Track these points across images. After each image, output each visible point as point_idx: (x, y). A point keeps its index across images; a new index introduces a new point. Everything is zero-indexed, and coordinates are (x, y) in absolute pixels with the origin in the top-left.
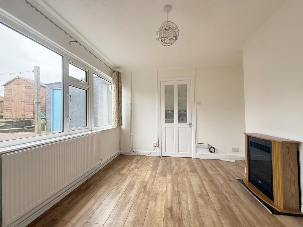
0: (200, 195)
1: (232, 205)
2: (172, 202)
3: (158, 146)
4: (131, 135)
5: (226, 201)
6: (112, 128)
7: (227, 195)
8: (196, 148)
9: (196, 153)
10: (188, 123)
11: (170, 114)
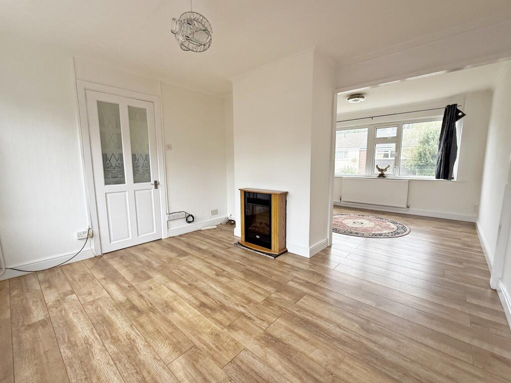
0: (217, 275)
1: (248, 267)
2: (196, 299)
3: (93, 235)
5: (242, 266)
7: (239, 262)
8: (167, 222)
9: (168, 229)
10: (152, 182)
11: (114, 165)
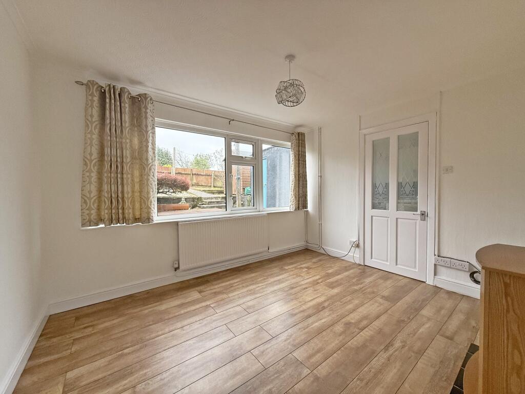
3: (358, 246)
4: (320, 223)
6: (289, 210)
8: (435, 265)
9: (435, 274)
10: (419, 212)
11: (381, 193)
